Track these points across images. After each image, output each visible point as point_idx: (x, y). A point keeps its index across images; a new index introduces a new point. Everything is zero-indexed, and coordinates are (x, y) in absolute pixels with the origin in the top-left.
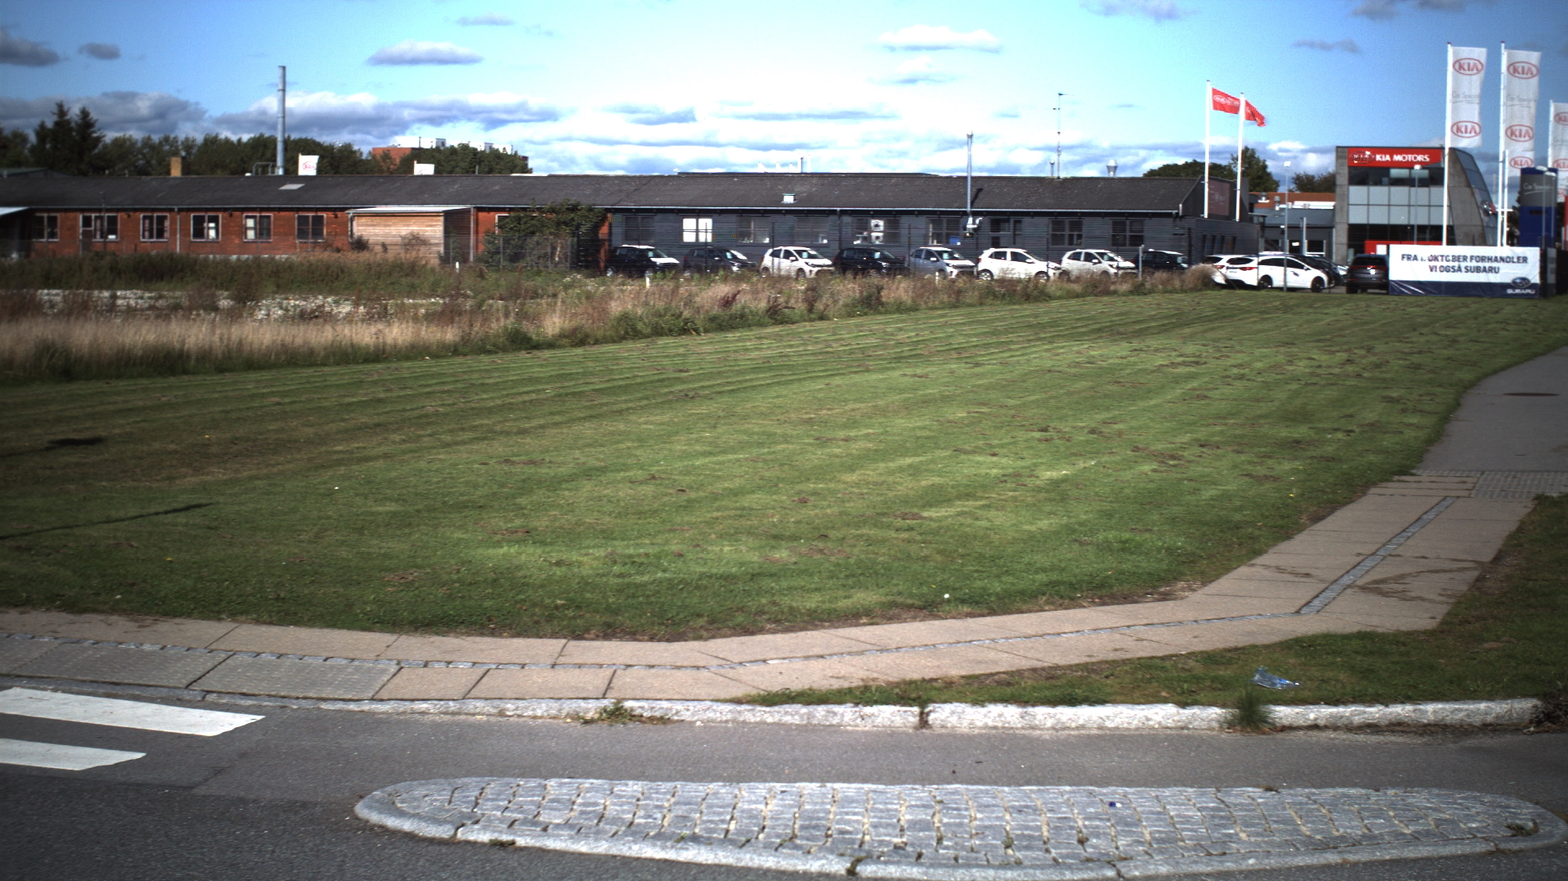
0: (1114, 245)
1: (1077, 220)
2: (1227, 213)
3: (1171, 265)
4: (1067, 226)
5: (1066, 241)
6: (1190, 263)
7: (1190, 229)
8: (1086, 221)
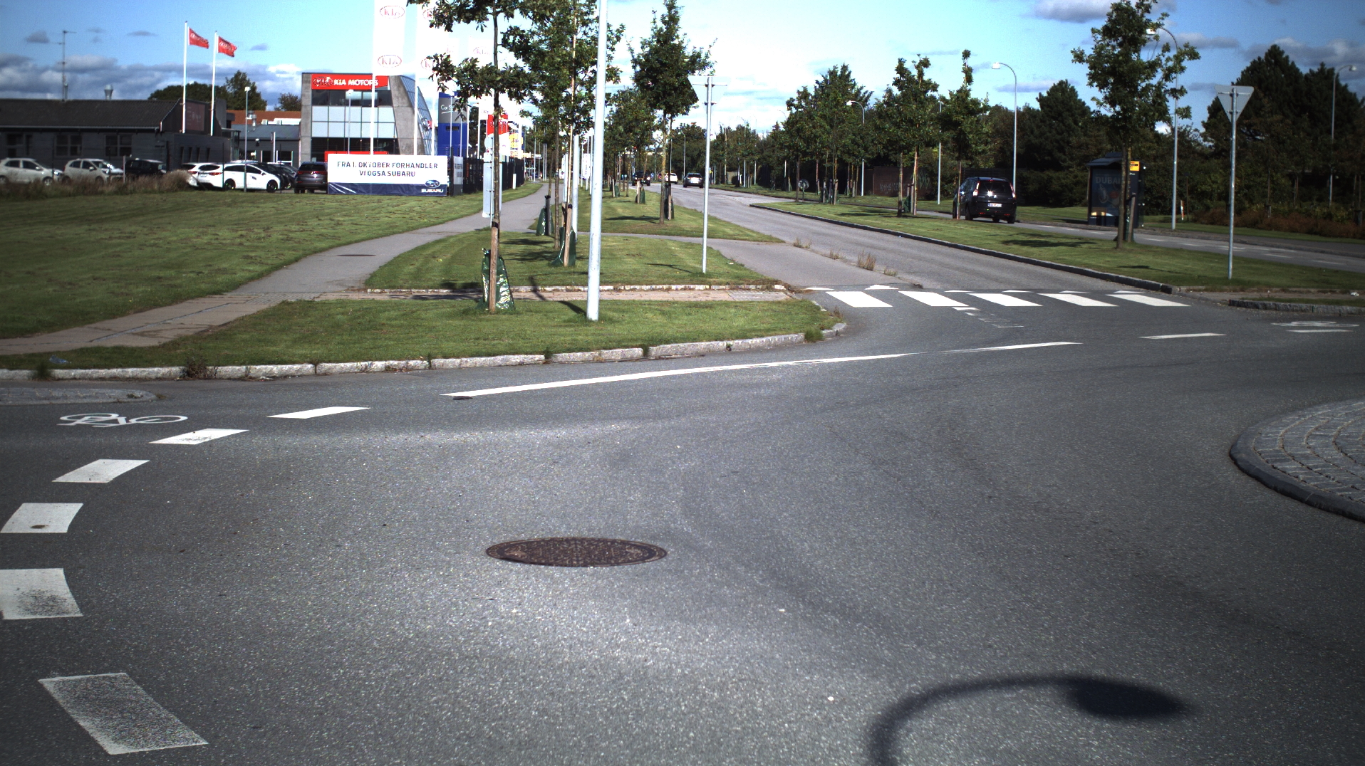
0: (107, 155)
1: (77, 135)
2: (203, 129)
3: (153, 170)
4: (69, 141)
5: (69, 152)
6: (168, 169)
7: (167, 142)
8: (85, 135)
